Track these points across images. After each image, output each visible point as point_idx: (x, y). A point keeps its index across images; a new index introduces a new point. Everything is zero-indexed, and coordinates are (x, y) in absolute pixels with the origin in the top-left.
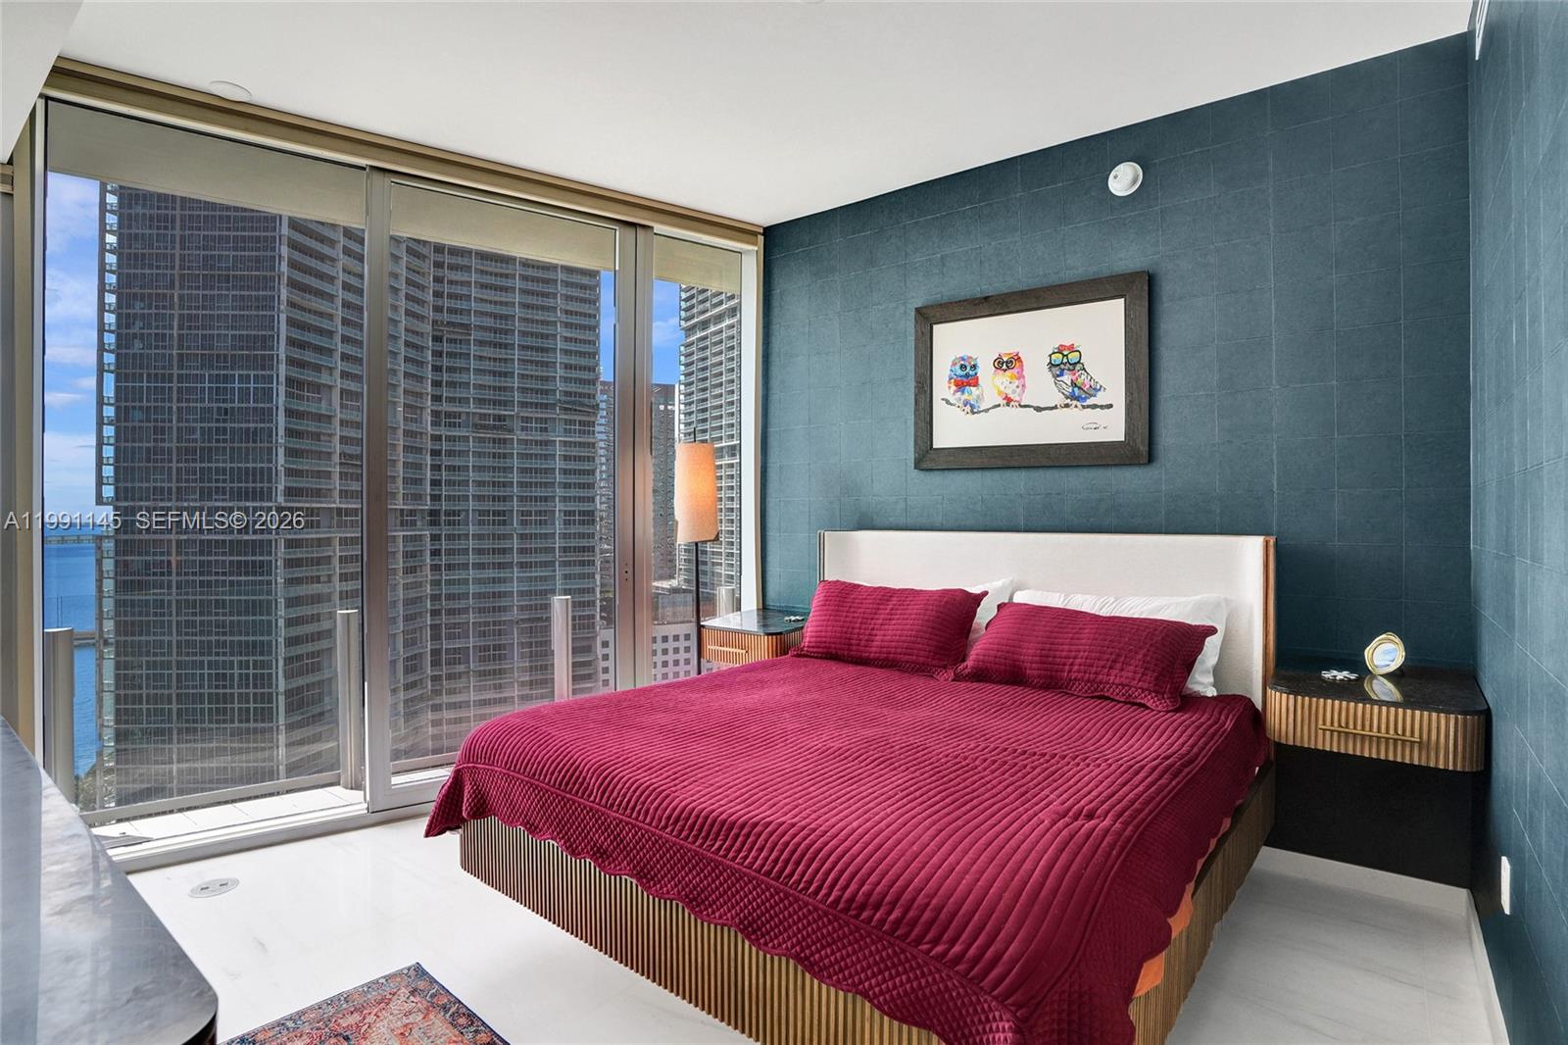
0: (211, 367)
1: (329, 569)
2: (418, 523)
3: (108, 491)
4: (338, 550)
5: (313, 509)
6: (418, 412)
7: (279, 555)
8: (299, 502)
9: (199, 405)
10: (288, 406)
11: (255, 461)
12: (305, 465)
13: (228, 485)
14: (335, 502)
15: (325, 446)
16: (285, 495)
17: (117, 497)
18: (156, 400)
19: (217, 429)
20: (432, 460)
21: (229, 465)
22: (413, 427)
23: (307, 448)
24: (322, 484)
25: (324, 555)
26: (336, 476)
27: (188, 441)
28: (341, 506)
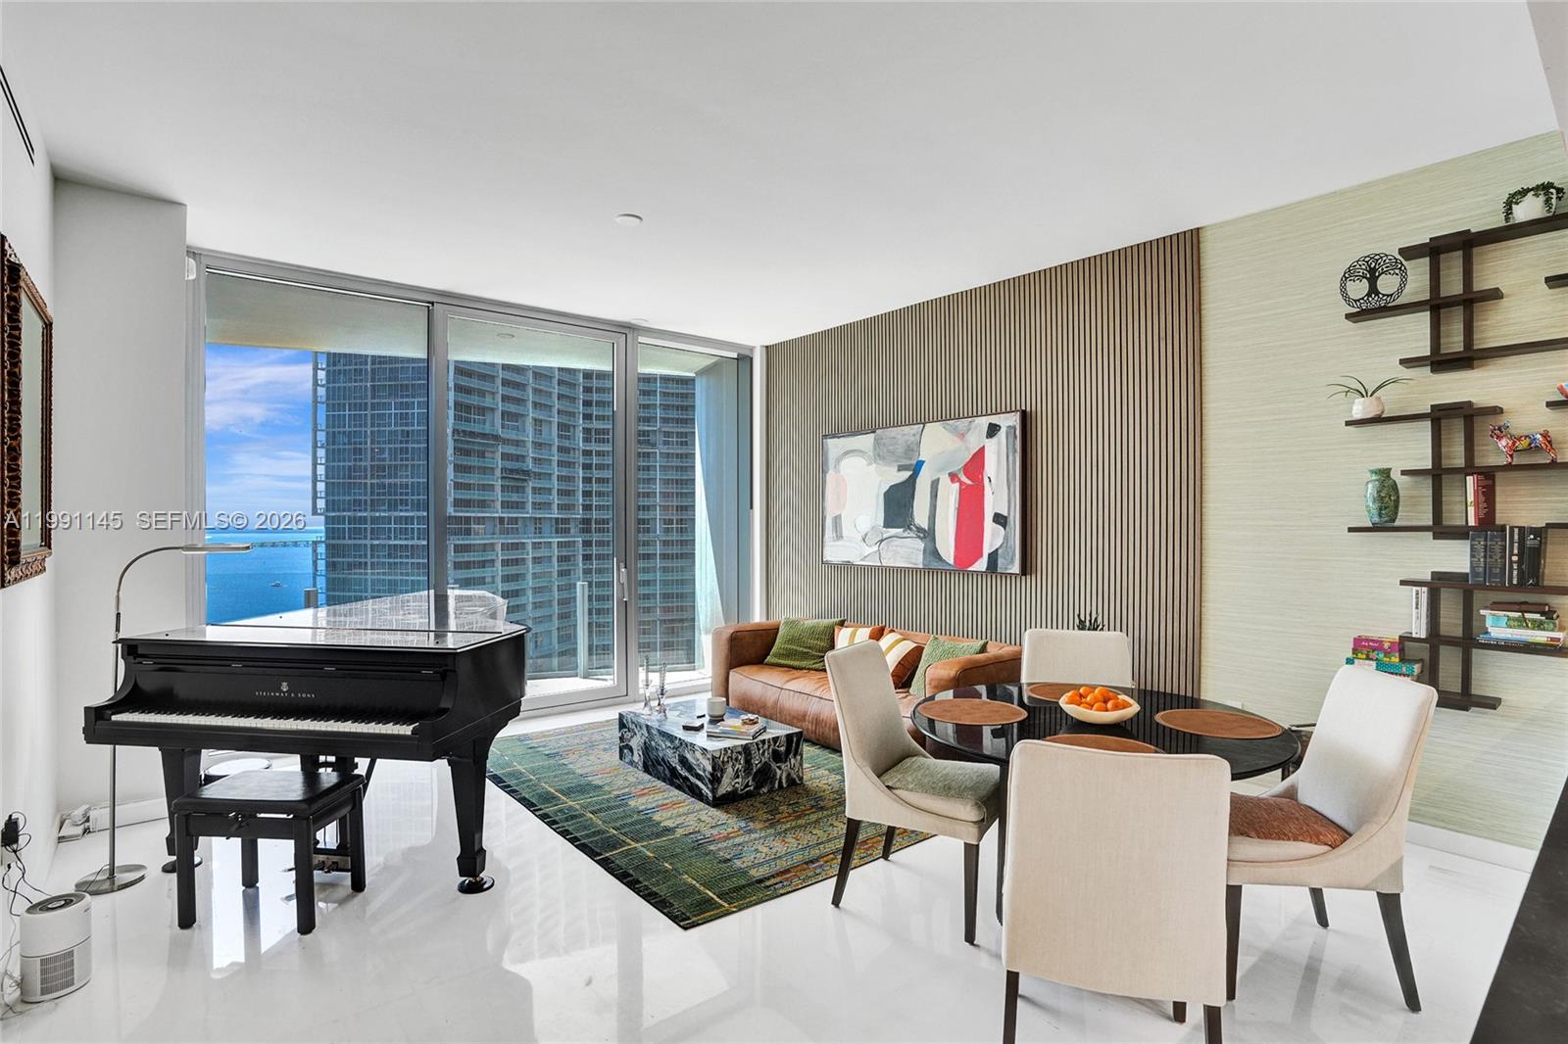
0: (396, 396)
1: (493, 571)
2: (572, 531)
3: (321, 504)
4: (500, 555)
5: (479, 518)
6: (572, 429)
8: (467, 512)
9: (387, 429)
10: (457, 427)
12: (473, 479)
13: (410, 497)
14: (497, 512)
15: (490, 463)
16: (455, 506)
17: (327, 509)
18: (355, 426)
19: (401, 449)
20: (584, 473)
22: (567, 444)
23: (473, 464)
24: (486, 496)
25: (489, 558)
26: (498, 489)
27: (379, 460)
28: (503, 515)
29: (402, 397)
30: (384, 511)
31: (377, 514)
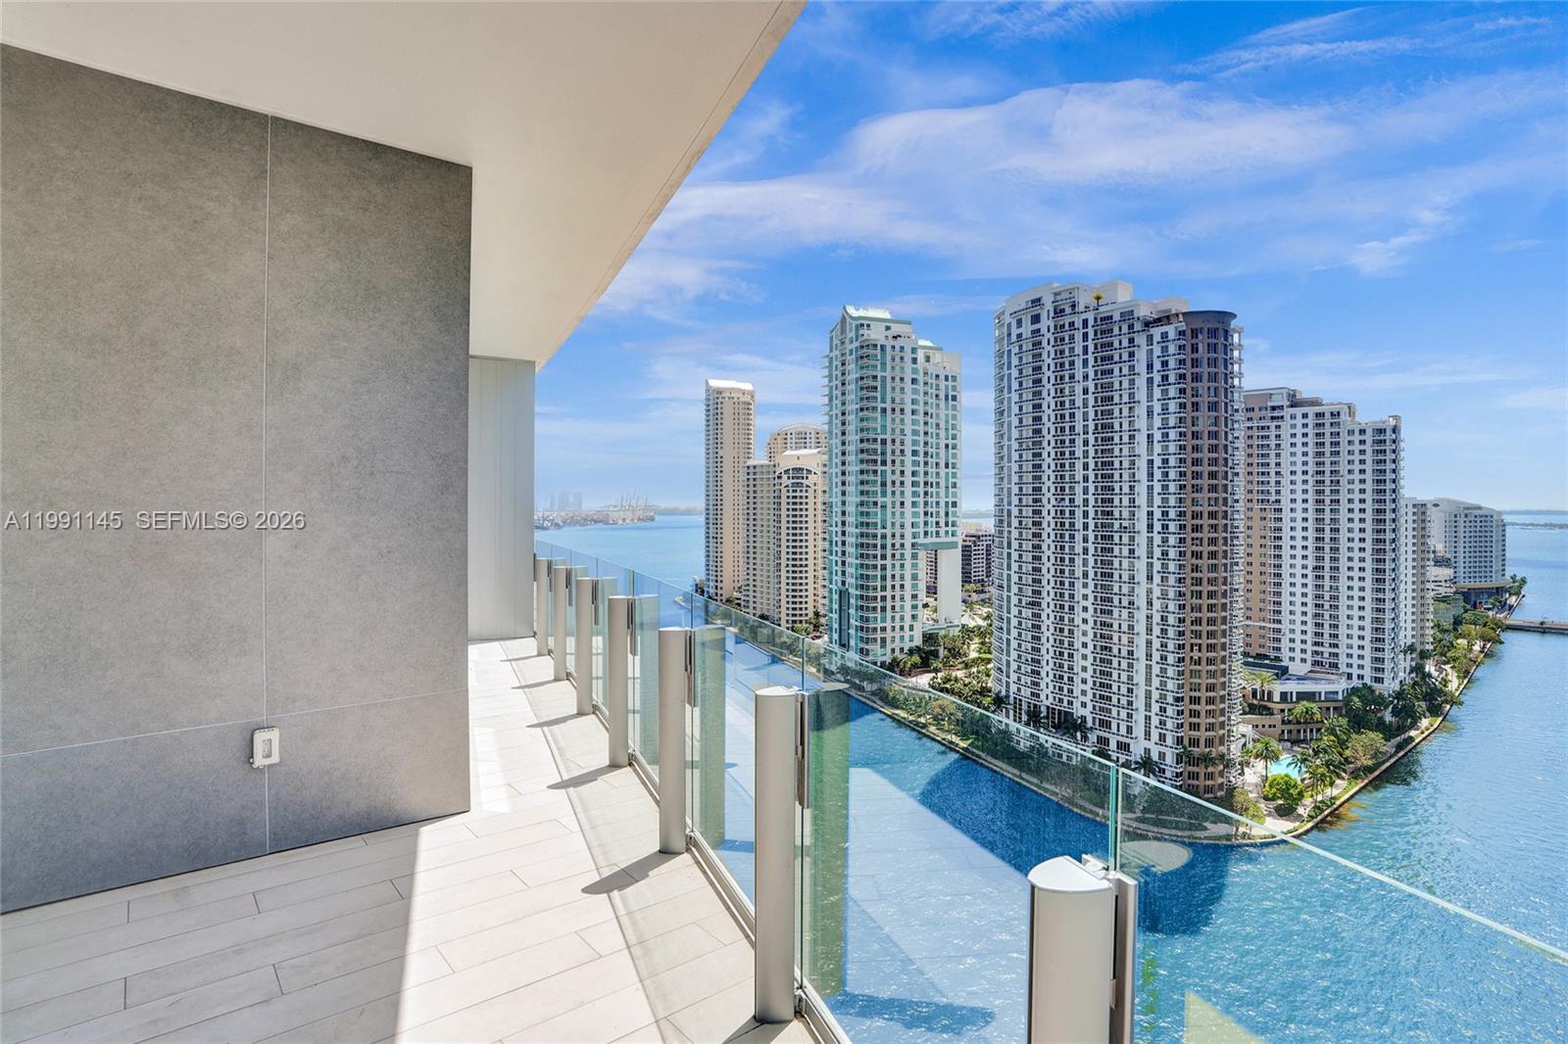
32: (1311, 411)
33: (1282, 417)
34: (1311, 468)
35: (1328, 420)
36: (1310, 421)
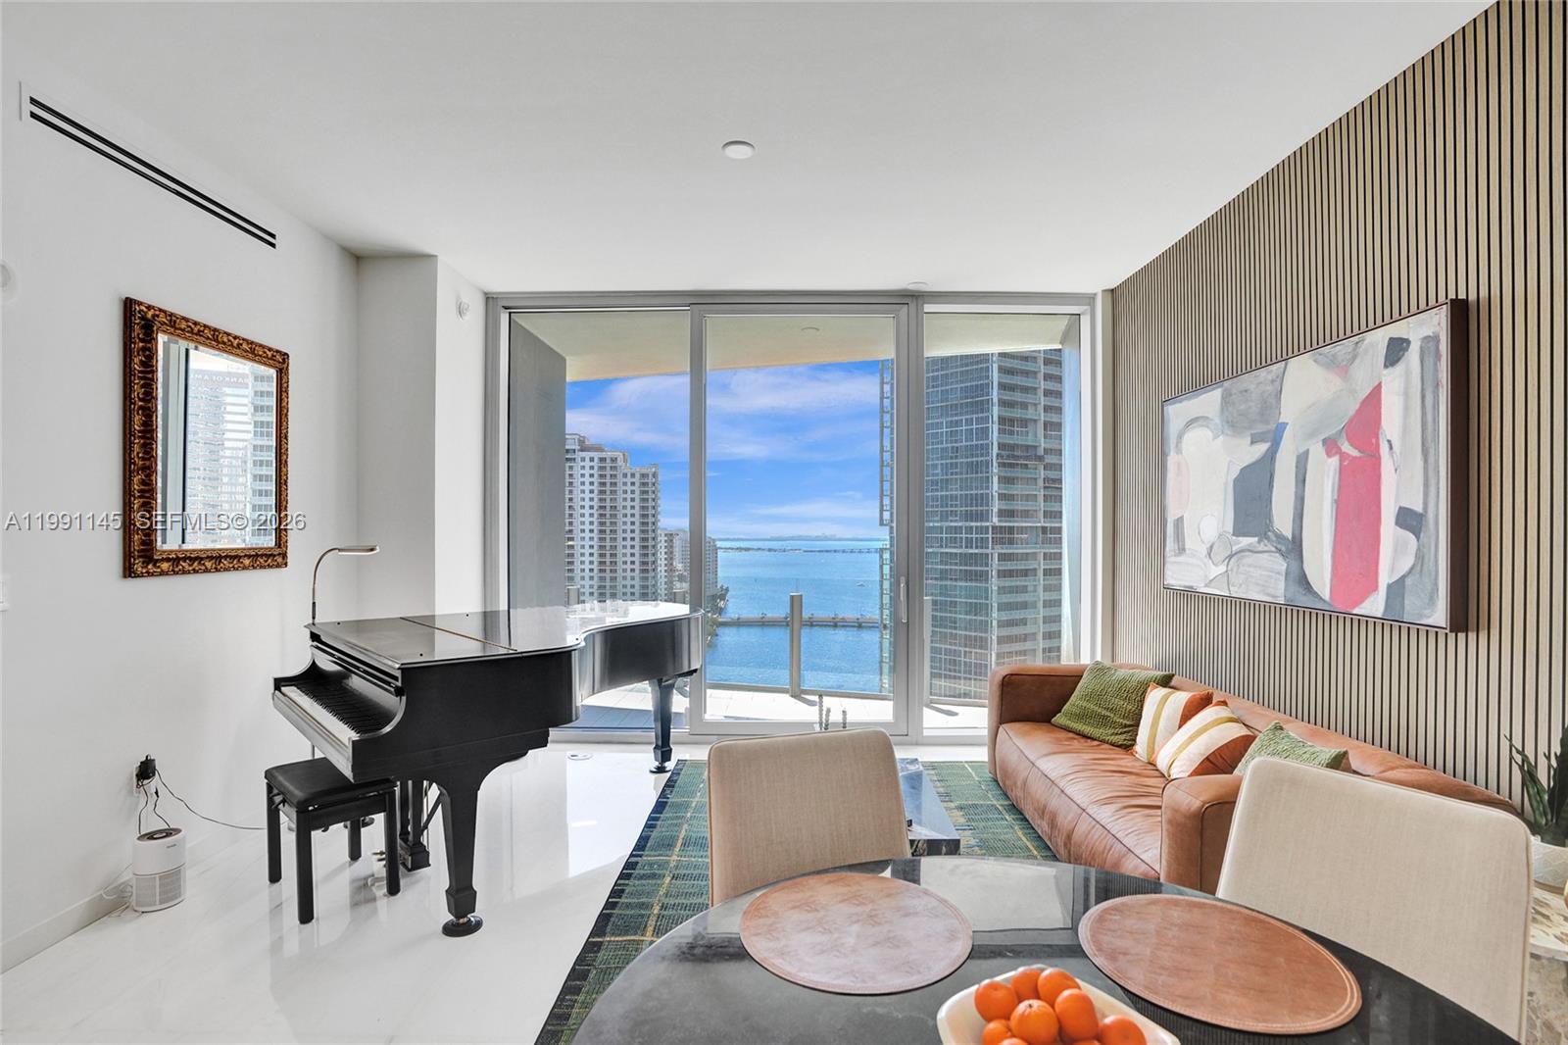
0: (947, 415)
1: (1035, 580)
3: (887, 516)
4: (1042, 564)
5: (1022, 527)
7: (994, 566)
8: (1010, 521)
9: (939, 446)
10: (1001, 441)
11: (977, 488)
12: (1017, 489)
13: (959, 509)
14: (1040, 522)
15: (1031, 473)
16: (999, 516)
17: (891, 520)
19: (951, 463)
21: (959, 493)
23: (1017, 475)
24: (1029, 506)
25: (1031, 567)
26: (1041, 499)
27: (933, 475)
28: (1046, 525)
29: (952, 415)
30: (937, 521)
31: (931, 524)
32: (596, 455)
33: (574, 459)
34: (596, 504)
35: (608, 464)
36: (595, 464)
